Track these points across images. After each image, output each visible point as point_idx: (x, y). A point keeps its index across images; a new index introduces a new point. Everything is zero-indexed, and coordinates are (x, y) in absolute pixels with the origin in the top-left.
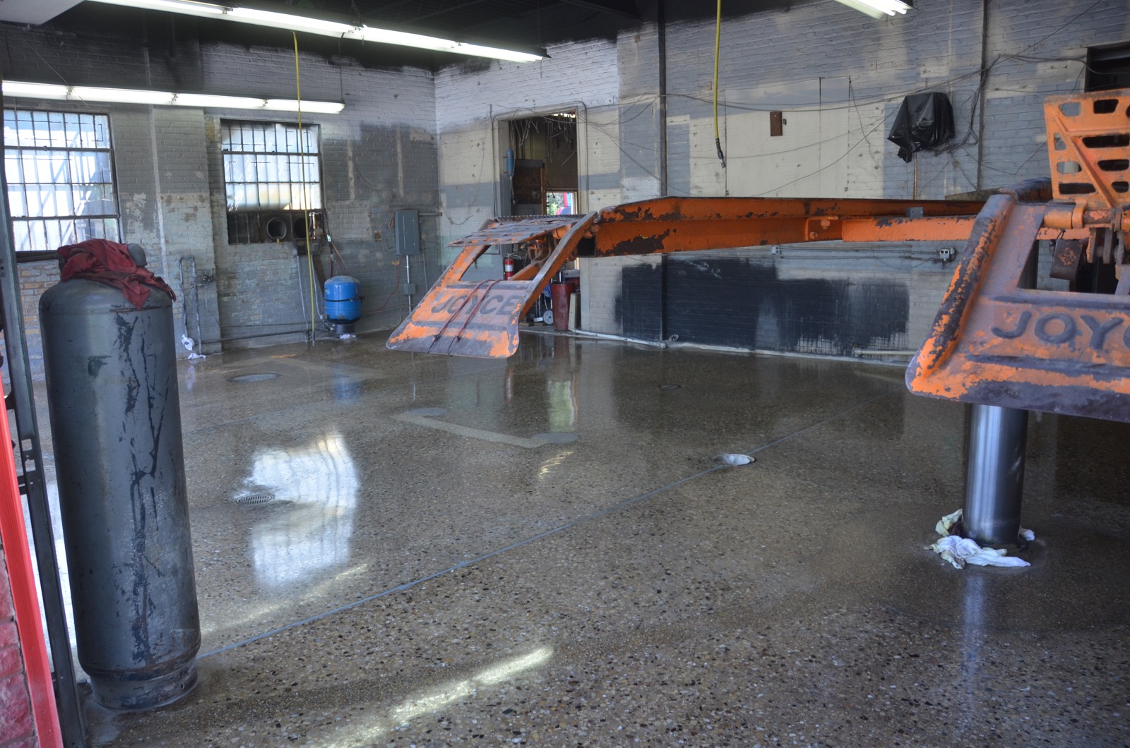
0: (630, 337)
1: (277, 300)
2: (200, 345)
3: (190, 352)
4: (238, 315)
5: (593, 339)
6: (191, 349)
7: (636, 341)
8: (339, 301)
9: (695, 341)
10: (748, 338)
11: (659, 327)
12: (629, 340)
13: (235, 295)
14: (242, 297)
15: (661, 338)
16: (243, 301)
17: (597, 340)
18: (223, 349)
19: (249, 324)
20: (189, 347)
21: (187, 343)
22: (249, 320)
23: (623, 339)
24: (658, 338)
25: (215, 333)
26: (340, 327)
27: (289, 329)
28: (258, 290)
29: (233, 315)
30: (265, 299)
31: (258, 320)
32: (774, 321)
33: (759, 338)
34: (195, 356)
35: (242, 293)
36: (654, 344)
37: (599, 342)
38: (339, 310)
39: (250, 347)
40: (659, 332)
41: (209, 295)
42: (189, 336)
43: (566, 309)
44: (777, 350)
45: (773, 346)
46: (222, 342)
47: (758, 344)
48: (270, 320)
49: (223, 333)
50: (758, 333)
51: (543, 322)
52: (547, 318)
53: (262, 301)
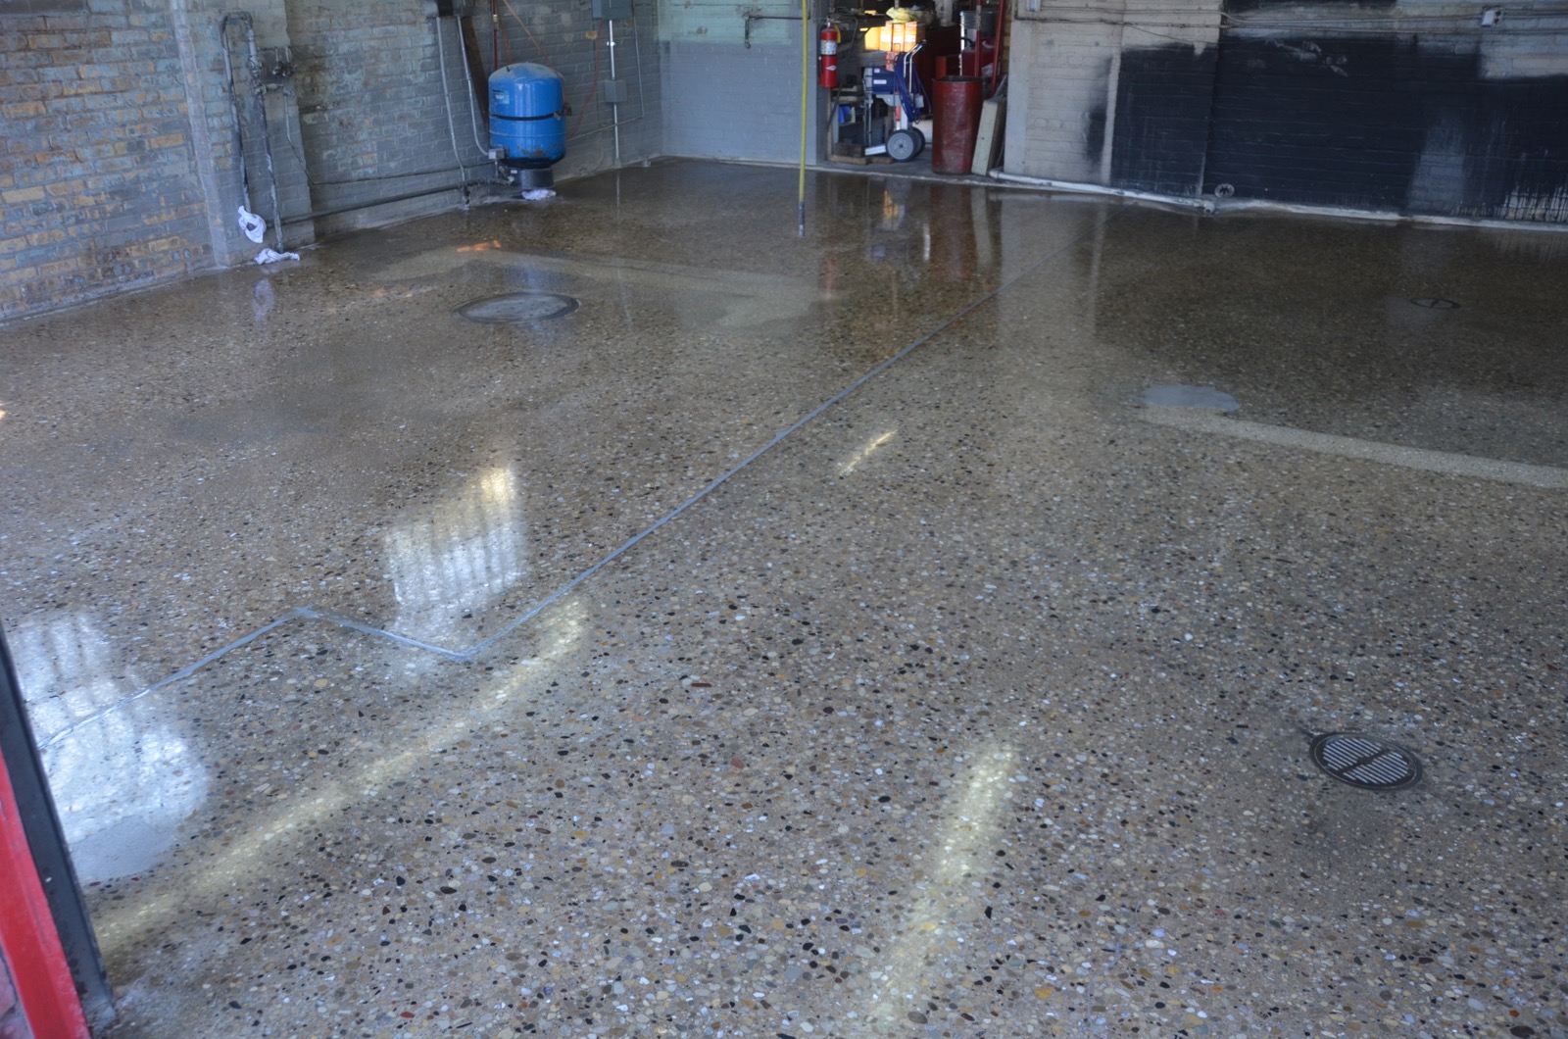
0: (1128, 188)
1: (401, 117)
2: (278, 229)
3: (259, 249)
4: (337, 156)
5: (1041, 192)
6: (259, 240)
7: (1144, 196)
8: (524, 119)
9: (1269, 197)
10: (1393, 189)
11: (1198, 169)
12: (1128, 194)
13: (325, 109)
14: (338, 112)
15: (1199, 190)
16: (341, 123)
17: (1049, 193)
18: (319, 236)
19: (355, 174)
20: (256, 236)
21: (251, 227)
22: (355, 166)
23: (1113, 191)
24: (1194, 190)
25: (301, 201)
26: (526, 176)
27: (426, 183)
28: (367, 97)
29: (325, 155)
30: (381, 116)
31: (371, 166)
32: (1457, 160)
33: (1417, 193)
34: (273, 255)
35: (337, 104)
36: (1189, 202)
37: (1054, 198)
38: (525, 140)
39: (359, 226)
40: (1196, 180)
41: (285, 110)
42: (253, 211)
43: (968, 131)
44: (1454, 216)
45: (1446, 208)
46: (316, 219)
47: (1412, 205)
48: (393, 165)
49: (316, 200)
50: (1417, 182)
51: (885, 155)
52: (896, 147)
53: (376, 122)
